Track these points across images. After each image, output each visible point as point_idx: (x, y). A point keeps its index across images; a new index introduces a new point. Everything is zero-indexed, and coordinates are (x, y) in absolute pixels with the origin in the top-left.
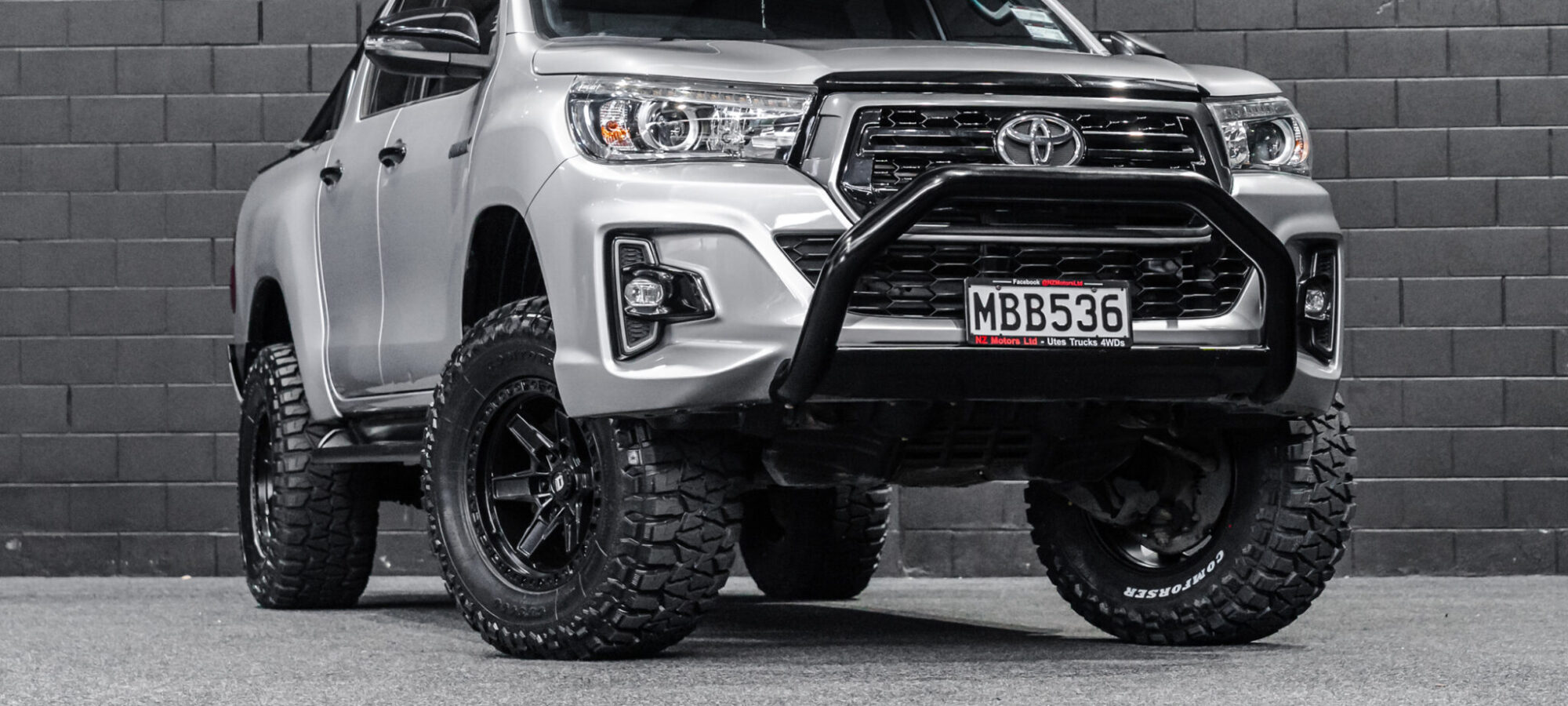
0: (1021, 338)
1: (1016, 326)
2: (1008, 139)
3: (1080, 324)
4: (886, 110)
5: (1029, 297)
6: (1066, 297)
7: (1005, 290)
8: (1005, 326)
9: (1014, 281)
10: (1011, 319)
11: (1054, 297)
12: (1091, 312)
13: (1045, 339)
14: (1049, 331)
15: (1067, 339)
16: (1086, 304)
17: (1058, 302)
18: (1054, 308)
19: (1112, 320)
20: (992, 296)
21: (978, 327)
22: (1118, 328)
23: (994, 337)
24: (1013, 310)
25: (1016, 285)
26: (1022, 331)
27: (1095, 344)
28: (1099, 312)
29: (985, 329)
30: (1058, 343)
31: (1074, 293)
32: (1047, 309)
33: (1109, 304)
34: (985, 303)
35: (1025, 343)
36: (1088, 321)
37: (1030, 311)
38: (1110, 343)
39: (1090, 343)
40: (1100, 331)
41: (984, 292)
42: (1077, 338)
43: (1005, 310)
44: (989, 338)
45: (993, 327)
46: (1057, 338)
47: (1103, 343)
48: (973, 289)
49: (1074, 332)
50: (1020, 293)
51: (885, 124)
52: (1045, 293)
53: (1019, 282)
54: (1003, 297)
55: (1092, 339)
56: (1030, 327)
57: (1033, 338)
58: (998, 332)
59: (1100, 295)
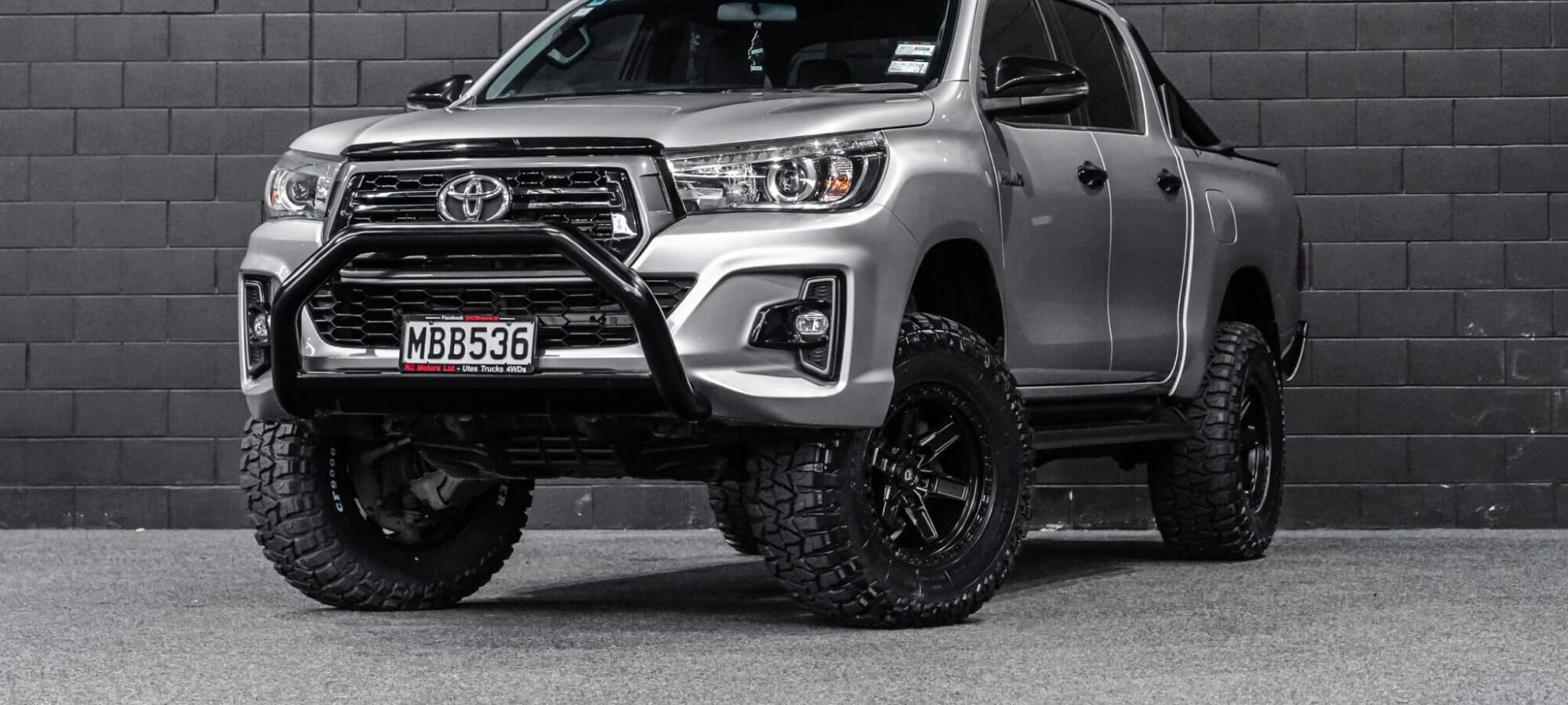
0: (442, 366)
1: (440, 356)
2: (448, 197)
3: (492, 353)
5: (454, 331)
6: (484, 330)
7: (436, 325)
8: (431, 356)
9: (443, 317)
10: (437, 350)
11: (474, 330)
12: (503, 343)
13: (461, 366)
14: (467, 359)
15: (479, 366)
16: (500, 336)
17: (477, 335)
18: (474, 340)
19: (520, 349)
20: (424, 330)
21: (410, 356)
22: (524, 356)
23: (421, 364)
24: (440, 342)
25: (444, 321)
26: (445, 360)
27: (502, 370)
28: (509, 344)
29: (416, 358)
30: (471, 369)
31: (491, 326)
32: (467, 341)
33: (520, 336)
34: (417, 336)
35: (445, 370)
36: (499, 351)
37: (453, 342)
38: (514, 370)
39: (497, 369)
40: (509, 359)
41: (418, 327)
42: (487, 365)
43: (433, 342)
44: (416, 365)
45: (422, 357)
46: (471, 365)
47: (508, 370)
48: (409, 325)
49: (487, 359)
50: (447, 327)
52: (467, 327)
53: (447, 318)
54: (434, 330)
55: (500, 366)
56: (452, 356)
57: (451, 365)
58: (426, 360)
59: (511, 329)
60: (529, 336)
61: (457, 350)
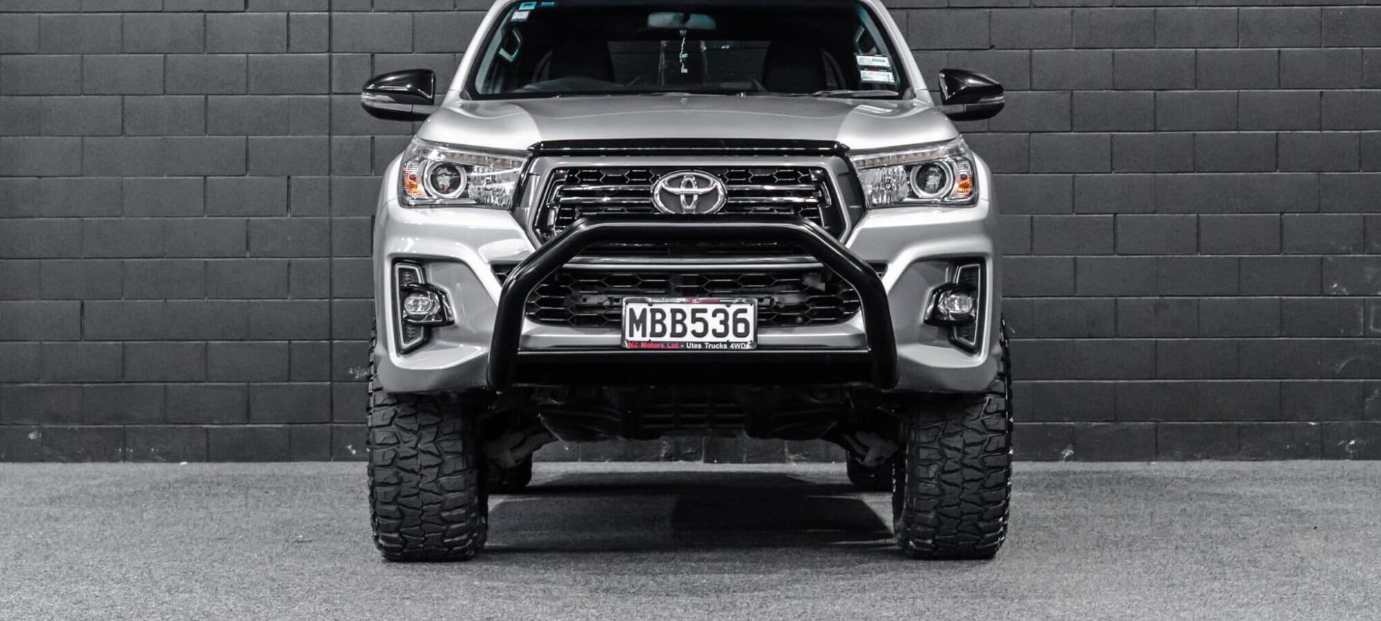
0: (665, 343)
1: (663, 334)
2: (663, 191)
3: (714, 332)
4: (573, 170)
5: (674, 312)
6: (705, 311)
8: (653, 334)
10: (659, 328)
11: (694, 311)
12: (724, 322)
15: (703, 344)
16: (721, 316)
17: (698, 315)
18: (694, 320)
19: (741, 328)
20: (644, 311)
22: (745, 334)
24: (661, 322)
27: (725, 347)
28: (730, 323)
29: (638, 336)
30: (695, 346)
31: (711, 308)
32: (688, 321)
33: (740, 316)
34: (638, 315)
35: (669, 347)
36: (721, 329)
37: (674, 322)
38: (737, 346)
39: (721, 346)
40: (731, 337)
42: (710, 343)
43: (654, 322)
45: (644, 335)
46: (695, 343)
47: (732, 346)
49: (710, 337)
50: (667, 308)
51: (572, 181)
54: (654, 312)
55: (723, 343)
56: (674, 334)
58: (648, 338)
60: (750, 316)
61: (679, 328)
